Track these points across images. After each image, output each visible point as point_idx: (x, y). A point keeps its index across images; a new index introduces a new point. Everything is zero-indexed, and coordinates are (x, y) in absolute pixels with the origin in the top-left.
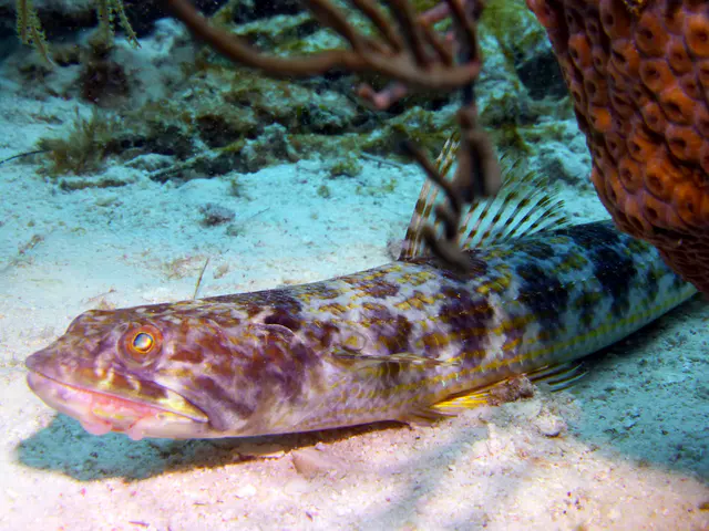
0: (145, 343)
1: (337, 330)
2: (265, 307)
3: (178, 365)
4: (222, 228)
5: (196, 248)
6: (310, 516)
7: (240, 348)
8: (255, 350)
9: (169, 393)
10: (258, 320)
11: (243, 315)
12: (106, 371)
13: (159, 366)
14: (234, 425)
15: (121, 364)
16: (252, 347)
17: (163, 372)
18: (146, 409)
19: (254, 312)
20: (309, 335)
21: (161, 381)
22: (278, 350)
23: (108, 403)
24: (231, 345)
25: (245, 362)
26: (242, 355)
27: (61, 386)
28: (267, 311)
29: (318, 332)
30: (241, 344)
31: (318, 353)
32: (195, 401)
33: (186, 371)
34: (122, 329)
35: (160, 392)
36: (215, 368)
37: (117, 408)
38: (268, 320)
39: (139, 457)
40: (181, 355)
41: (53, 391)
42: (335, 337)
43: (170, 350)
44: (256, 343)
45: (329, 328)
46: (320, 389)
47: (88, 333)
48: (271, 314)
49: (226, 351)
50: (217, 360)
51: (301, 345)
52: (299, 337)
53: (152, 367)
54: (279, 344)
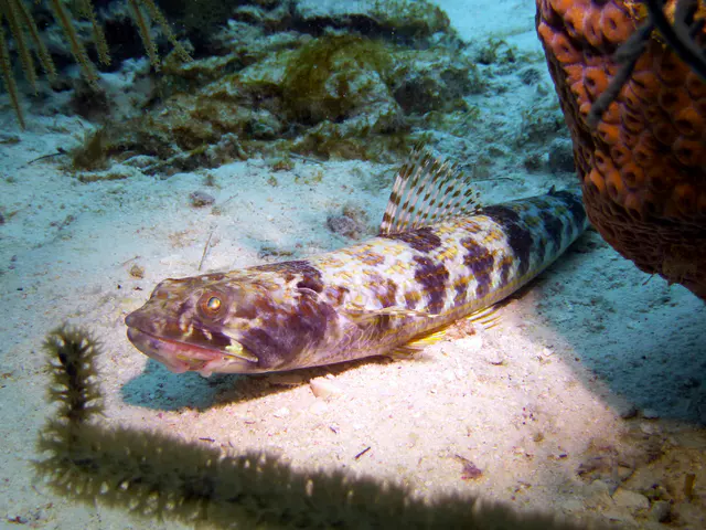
0: (215, 305)
1: (348, 291)
2: (297, 275)
3: (241, 320)
4: (209, 209)
5: (192, 224)
6: (334, 431)
7: (282, 307)
8: (293, 308)
9: (232, 342)
10: (293, 284)
11: (282, 281)
12: (188, 326)
13: (225, 322)
14: (276, 363)
15: (198, 320)
16: (289, 305)
17: (228, 326)
18: (215, 354)
19: (289, 279)
20: (329, 295)
21: (226, 333)
22: (308, 308)
23: (188, 350)
24: (276, 305)
25: (285, 317)
26: (283, 312)
27: (154, 339)
28: (299, 278)
29: (335, 293)
30: (283, 304)
31: (336, 309)
32: (249, 347)
33: (245, 325)
34: (199, 294)
35: (226, 341)
36: (265, 322)
37: (194, 353)
38: (300, 285)
39: (193, 386)
40: (242, 313)
41: (148, 342)
42: (347, 297)
43: (233, 310)
44: (294, 303)
45: (342, 290)
46: (336, 336)
47: (171, 297)
48: (301, 280)
49: (272, 309)
50: (267, 316)
51: (323, 303)
52: (322, 297)
53: (221, 321)
54: (308, 303)
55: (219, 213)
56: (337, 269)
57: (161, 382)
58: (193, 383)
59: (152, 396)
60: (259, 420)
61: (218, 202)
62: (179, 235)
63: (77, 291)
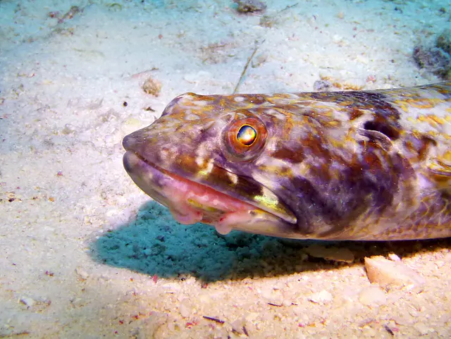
0: (248, 136)
1: (434, 143)
2: (366, 111)
3: (280, 163)
4: (254, 19)
5: (232, 35)
6: (390, 332)
7: (340, 153)
8: (355, 156)
9: (265, 190)
10: (359, 123)
11: (344, 117)
12: (206, 161)
13: (258, 162)
14: (320, 228)
15: (222, 155)
17: (261, 169)
18: (238, 205)
19: (355, 115)
20: (407, 145)
21: (258, 177)
22: (376, 159)
23: (202, 194)
24: (331, 148)
25: (342, 167)
26: (341, 160)
27: (158, 173)
28: (368, 115)
29: (416, 143)
30: (341, 148)
31: (414, 165)
32: (288, 201)
33: (285, 170)
34: (228, 119)
35: (256, 189)
36: (313, 170)
37: (211, 199)
38: (368, 126)
39: (205, 246)
40: (282, 153)
41: (151, 176)
42: (432, 151)
43: (271, 147)
44: (356, 149)
45: (427, 140)
46: (409, 202)
47: (188, 118)
48: (371, 119)
49: (326, 154)
50: (318, 162)
51: (398, 155)
52: (396, 147)
53: (252, 161)
54: (377, 152)
55: (269, 25)
56: (424, 112)
57: (162, 234)
58: (205, 241)
59: (148, 251)
60: (288, 303)
61: (270, 11)
62: (213, 47)
63: (69, 103)
